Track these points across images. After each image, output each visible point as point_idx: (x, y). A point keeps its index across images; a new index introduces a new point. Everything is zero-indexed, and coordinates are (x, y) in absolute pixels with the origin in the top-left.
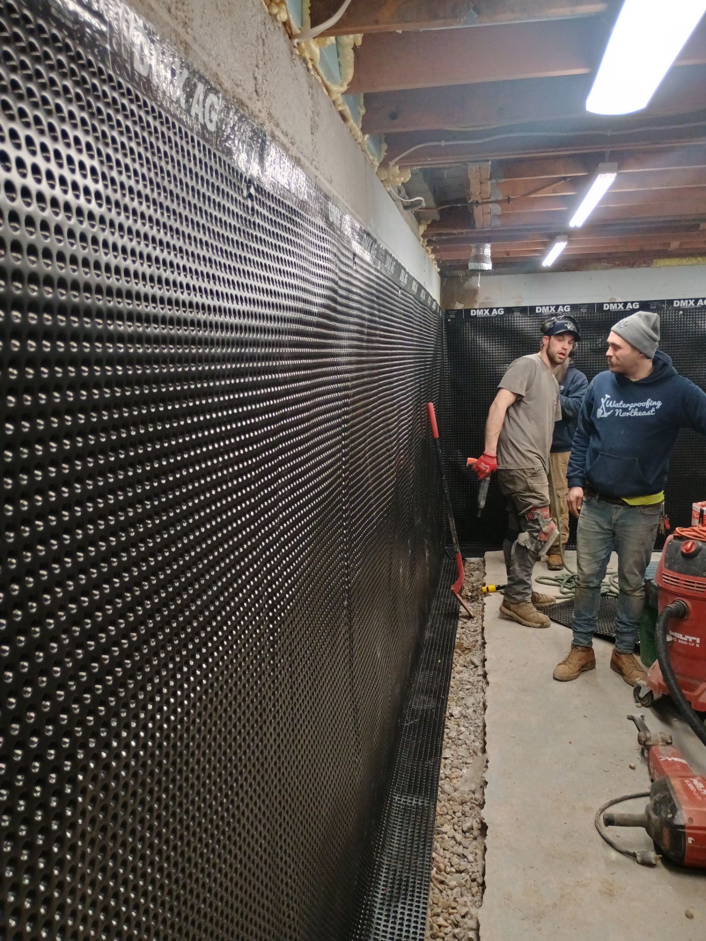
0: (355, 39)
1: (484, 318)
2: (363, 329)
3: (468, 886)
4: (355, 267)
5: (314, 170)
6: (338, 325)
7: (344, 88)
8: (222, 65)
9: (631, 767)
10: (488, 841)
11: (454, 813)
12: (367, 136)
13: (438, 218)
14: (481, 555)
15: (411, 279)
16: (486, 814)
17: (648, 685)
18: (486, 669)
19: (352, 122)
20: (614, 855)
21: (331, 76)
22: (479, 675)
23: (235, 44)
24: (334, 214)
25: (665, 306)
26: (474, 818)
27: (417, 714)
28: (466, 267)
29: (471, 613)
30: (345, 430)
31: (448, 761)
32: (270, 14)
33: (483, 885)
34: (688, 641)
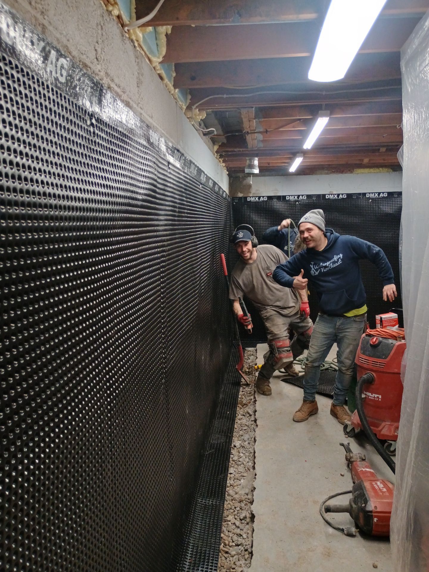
0: (167, 29)
1: (255, 202)
2: (175, 209)
3: (243, 554)
4: (169, 171)
5: (139, 109)
6: (157, 206)
7: (161, 60)
8: (71, 41)
9: (341, 475)
10: (255, 525)
11: (235, 508)
12: (177, 90)
13: (225, 141)
14: (255, 346)
15: (208, 178)
16: (254, 508)
17: (351, 424)
18: (256, 417)
19: (166, 80)
20: (331, 530)
21: (152, 52)
22: (252, 421)
23: (81, 27)
24: (154, 137)
25: (361, 196)
26: (247, 511)
27: (214, 446)
28: (244, 171)
29: (248, 382)
30: (162, 272)
31: (232, 475)
32: (107, 10)
33: (251, 553)
34: (374, 397)
